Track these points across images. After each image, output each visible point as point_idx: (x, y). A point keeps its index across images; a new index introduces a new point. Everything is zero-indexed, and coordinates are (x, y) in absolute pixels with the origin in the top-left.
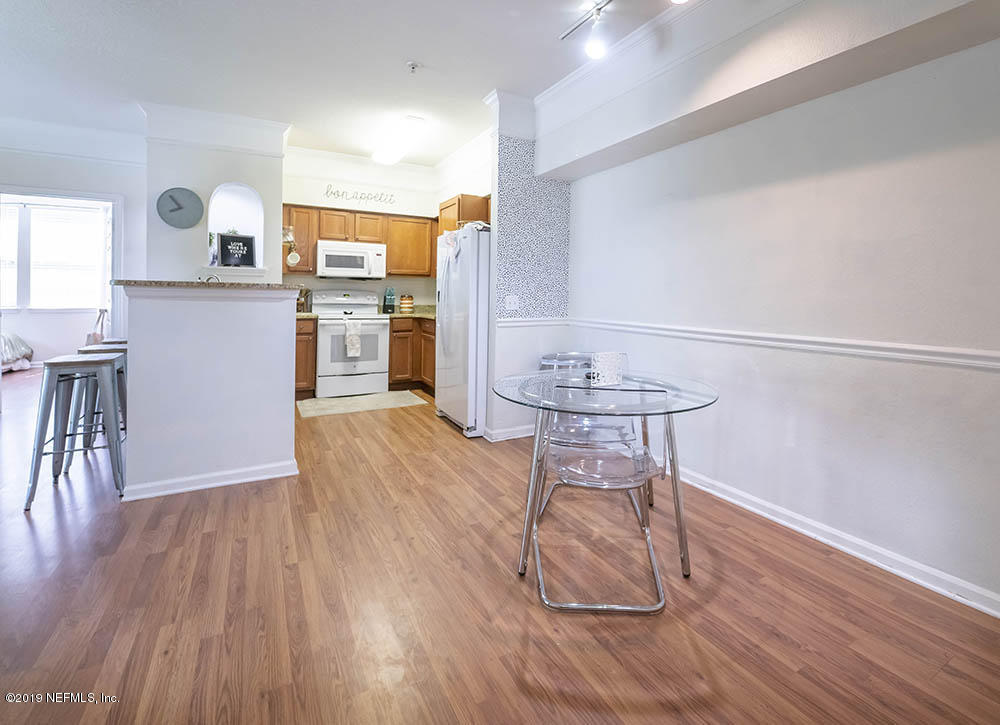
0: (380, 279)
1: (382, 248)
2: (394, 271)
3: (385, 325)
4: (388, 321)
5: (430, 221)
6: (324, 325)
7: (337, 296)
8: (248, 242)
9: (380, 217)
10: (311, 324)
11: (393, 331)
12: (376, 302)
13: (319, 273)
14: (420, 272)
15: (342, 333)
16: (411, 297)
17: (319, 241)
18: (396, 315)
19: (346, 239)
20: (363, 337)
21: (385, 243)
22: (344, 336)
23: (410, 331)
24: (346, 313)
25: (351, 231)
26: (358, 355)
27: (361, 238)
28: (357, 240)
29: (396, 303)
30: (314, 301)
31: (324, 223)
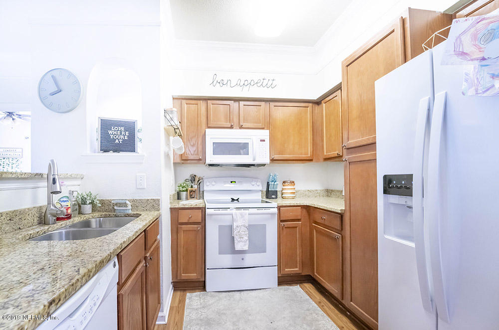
0: (264, 165)
1: (265, 134)
2: (276, 157)
3: (272, 214)
4: (276, 210)
5: (311, 104)
6: (211, 215)
7: (225, 182)
8: (130, 128)
9: (263, 104)
10: (199, 213)
11: (281, 221)
12: (260, 188)
13: (208, 161)
14: (303, 156)
15: (228, 224)
16: (293, 183)
17: (208, 131)
18: (280, 202)
19: (231, 127)
20: (251, 228)
21: (268, 128)
22: (231, 227)
23: (299, 220)
24: (233, 200)
25: (236, 120)
26: (246, 248)
27: (245, 125)
28: (241, 127)
29: (279, 189)
30: (206, 188)
31: (211, 112)
